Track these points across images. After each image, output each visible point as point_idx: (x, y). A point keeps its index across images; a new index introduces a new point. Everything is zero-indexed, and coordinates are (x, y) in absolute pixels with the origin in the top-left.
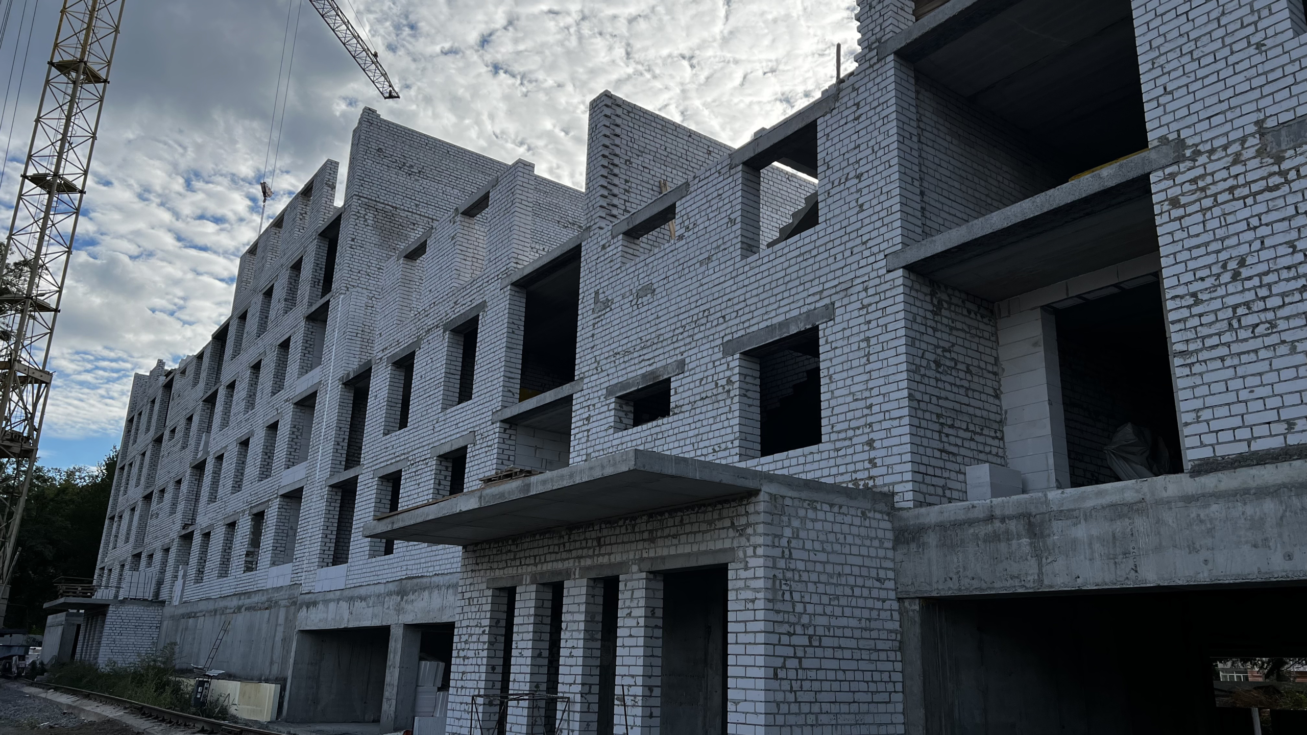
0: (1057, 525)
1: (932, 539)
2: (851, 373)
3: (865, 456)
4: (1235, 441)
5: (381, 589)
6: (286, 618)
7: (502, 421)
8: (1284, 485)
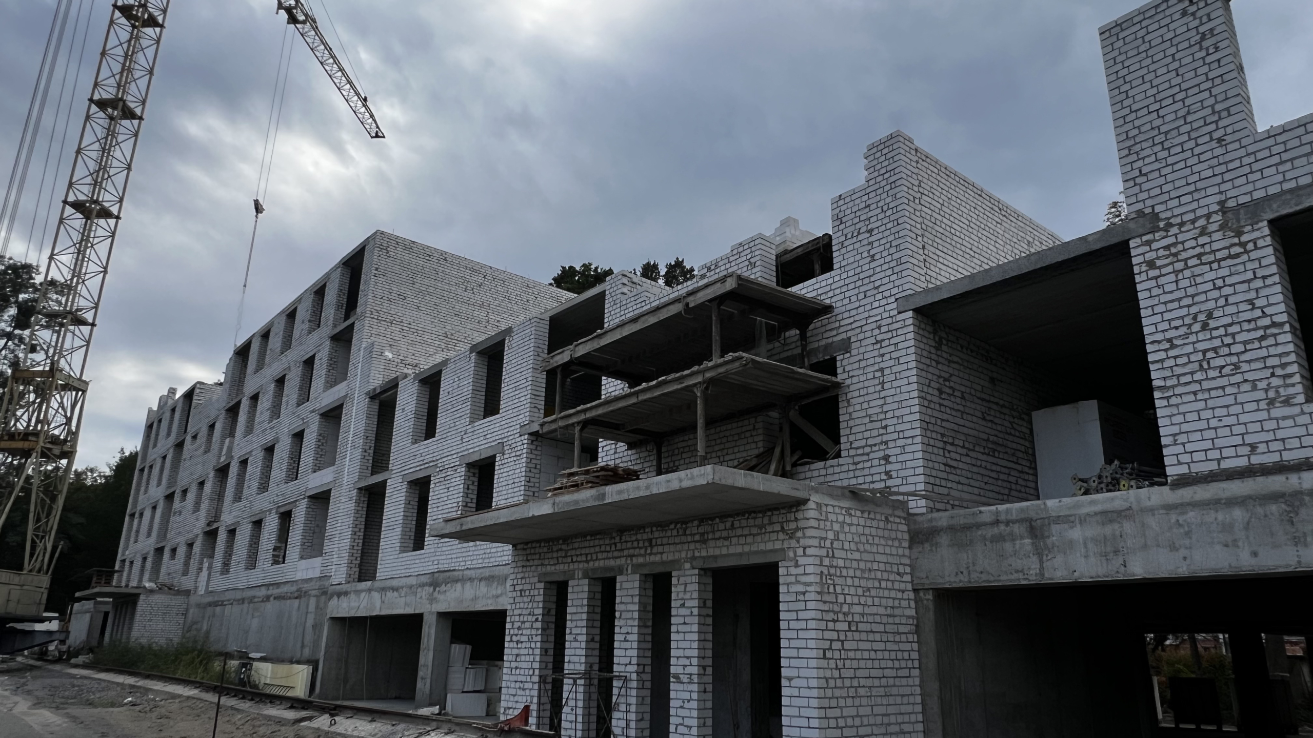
0: (1055, 528)
1: (944, 539)
2: (867, 398)
3: (882, 469)
4: (1207, 460)
5: (413, 581)
6: (317, 607)
7: (529, 434)
8: (1250, 497)
